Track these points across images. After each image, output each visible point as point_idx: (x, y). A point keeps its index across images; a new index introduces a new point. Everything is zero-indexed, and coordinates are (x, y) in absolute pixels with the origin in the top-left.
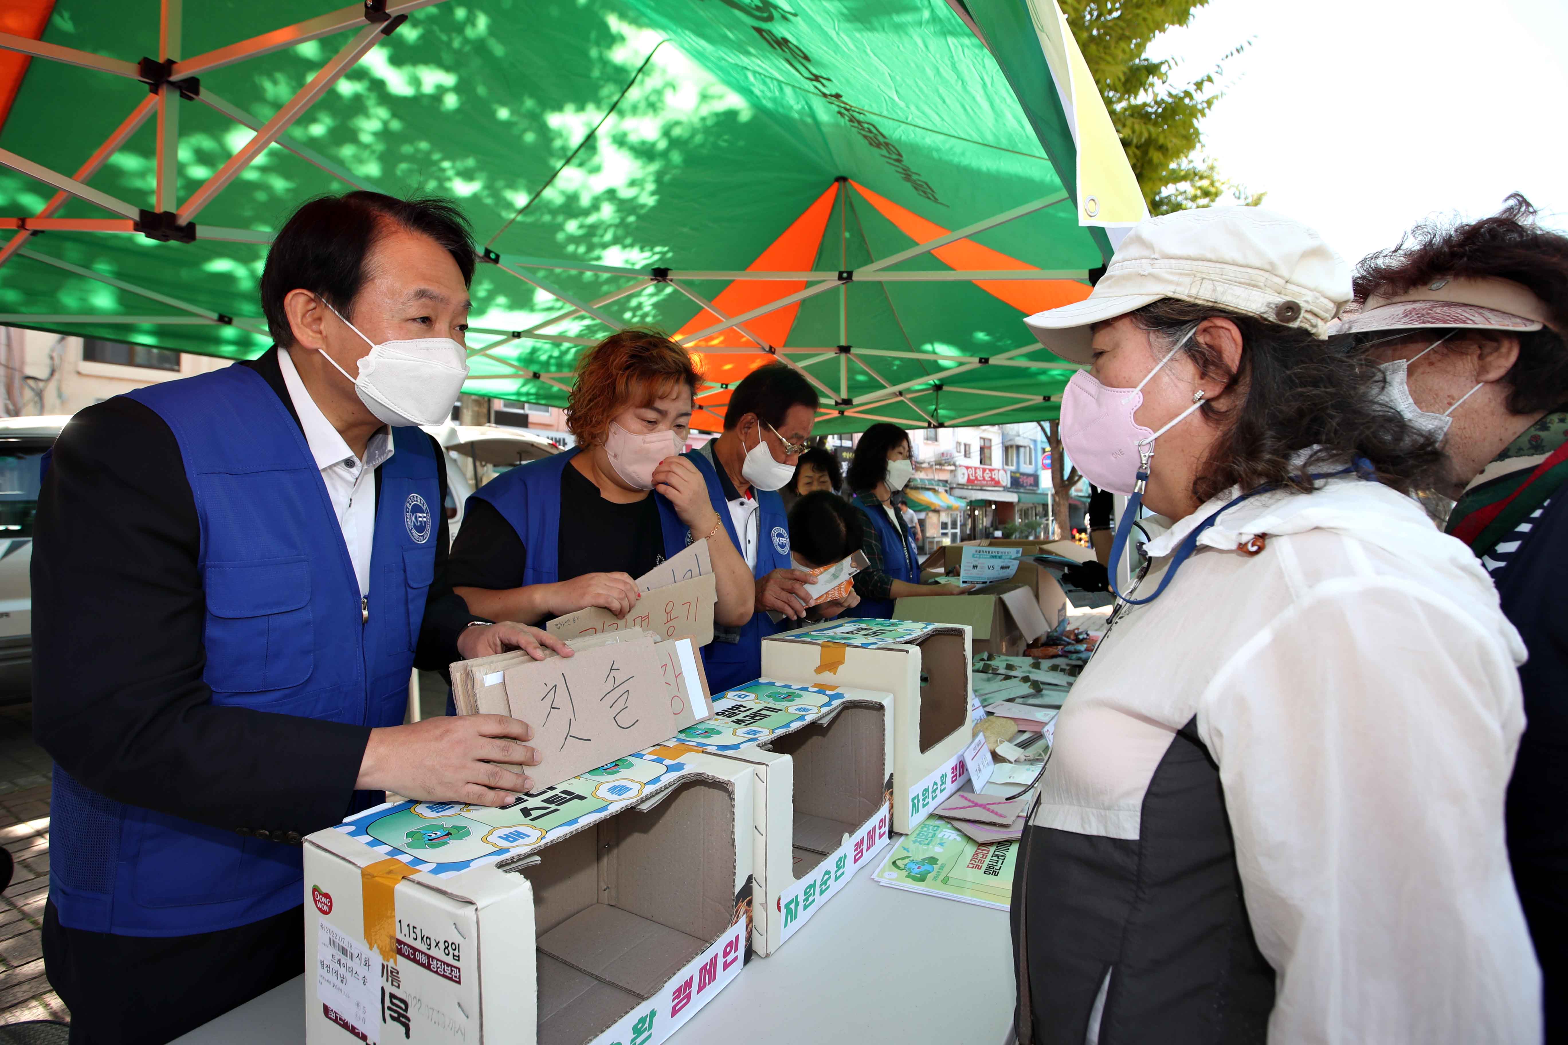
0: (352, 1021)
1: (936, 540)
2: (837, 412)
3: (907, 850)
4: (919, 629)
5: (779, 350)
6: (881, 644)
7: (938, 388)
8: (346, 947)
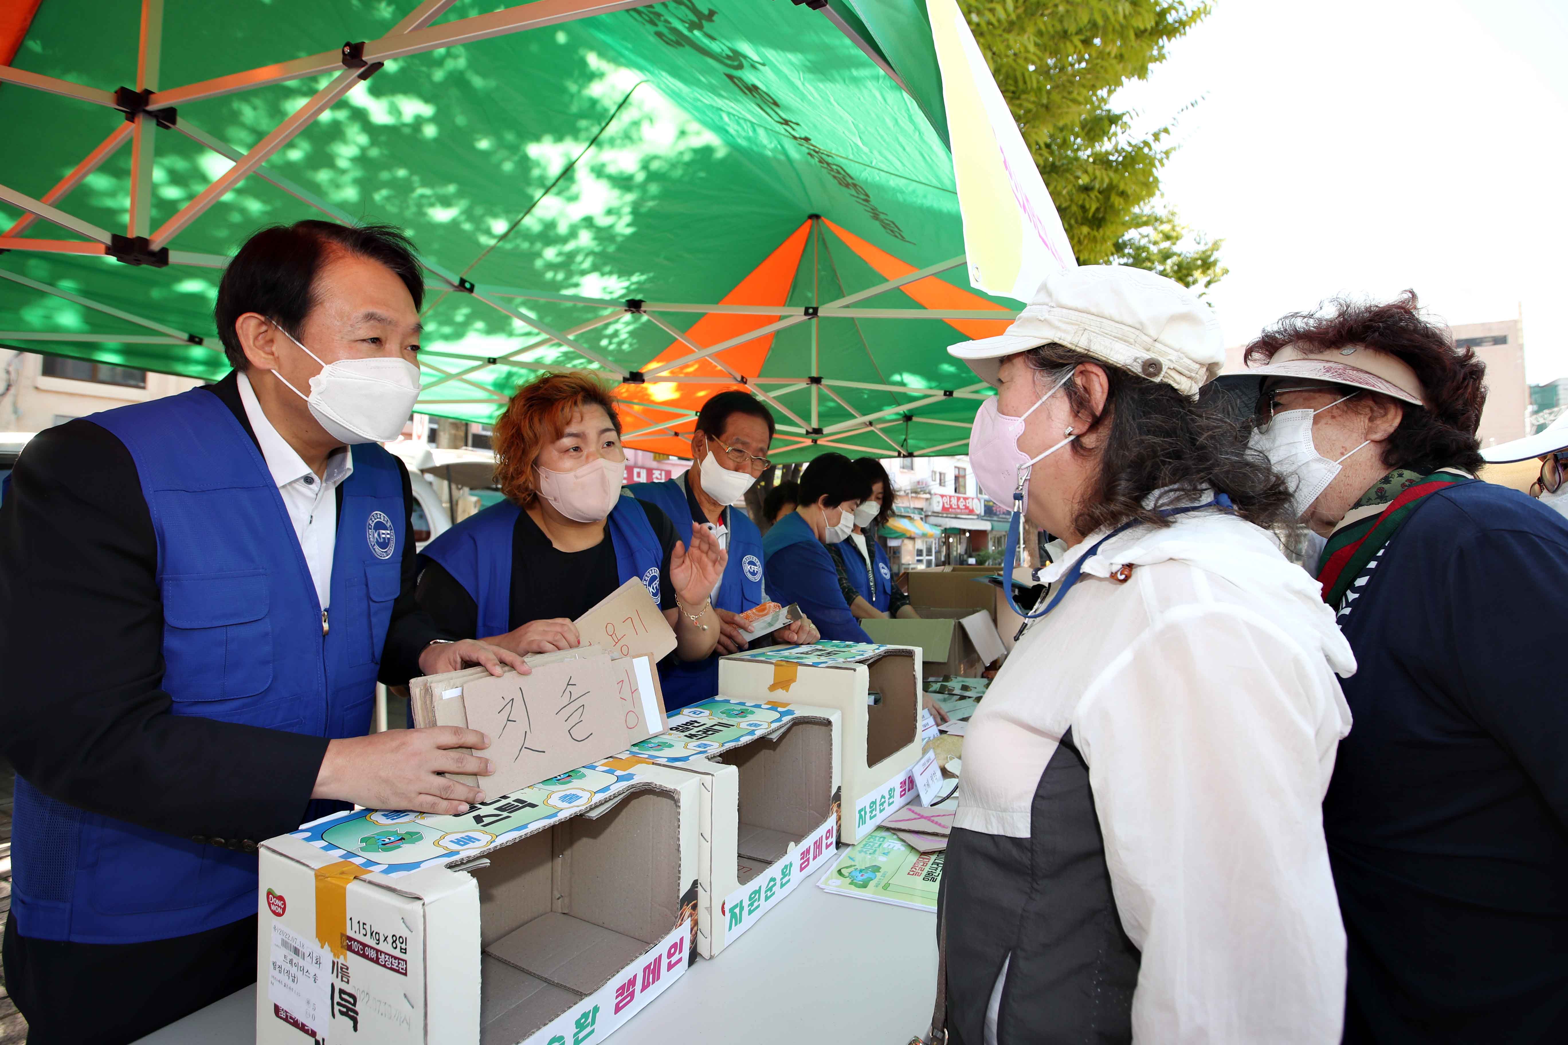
0: (301, 1019)
1: (911, 566)
2: (810, 440)
3: (852, 859)
4: (870, 650)
5: (750, 381)
6: (831, 663)
7: (908, 418)
8: (298, 947)
